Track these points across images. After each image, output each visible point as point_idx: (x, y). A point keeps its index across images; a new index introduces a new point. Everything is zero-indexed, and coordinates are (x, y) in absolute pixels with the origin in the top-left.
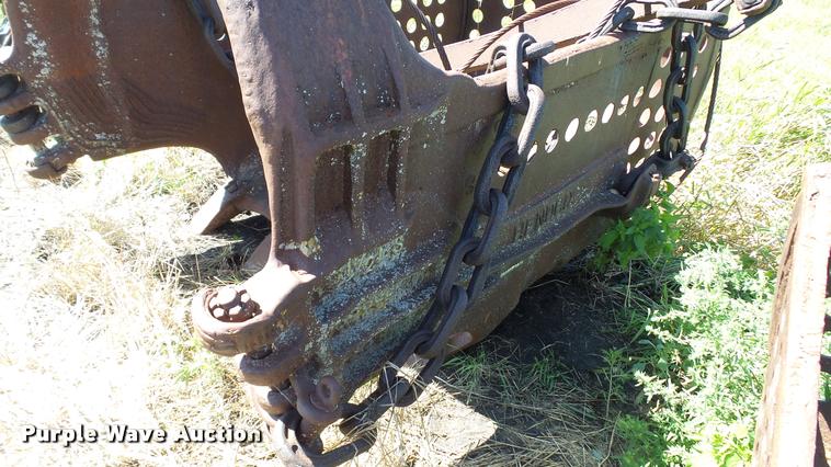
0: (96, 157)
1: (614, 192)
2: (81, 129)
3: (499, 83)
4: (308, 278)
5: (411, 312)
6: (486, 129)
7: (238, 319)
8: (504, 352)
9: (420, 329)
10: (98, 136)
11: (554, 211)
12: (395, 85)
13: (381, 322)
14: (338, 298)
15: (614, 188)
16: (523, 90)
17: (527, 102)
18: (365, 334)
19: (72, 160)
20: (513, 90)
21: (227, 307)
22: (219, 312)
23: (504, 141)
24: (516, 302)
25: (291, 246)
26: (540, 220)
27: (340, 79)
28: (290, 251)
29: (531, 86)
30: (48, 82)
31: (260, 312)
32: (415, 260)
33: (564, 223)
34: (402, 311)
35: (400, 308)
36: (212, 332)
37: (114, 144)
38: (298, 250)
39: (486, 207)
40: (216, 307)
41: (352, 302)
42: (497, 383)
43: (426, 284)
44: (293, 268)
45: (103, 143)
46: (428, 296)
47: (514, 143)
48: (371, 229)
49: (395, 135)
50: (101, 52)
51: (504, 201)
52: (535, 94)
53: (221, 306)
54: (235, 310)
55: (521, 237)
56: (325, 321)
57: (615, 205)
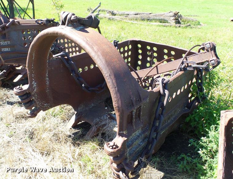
0: (44, 110)
1: (186, 108)
2: (41, 103)
3: (158, 90)
4: (126, 139)
5: (143, 145)
6: (156, 100)
7: (115, 148)
8: (162, 155)
9: (145, 149)
10: (45, 105)
11: (172, 116)
12: (140, 97)
13: (137, 148)
14: (129, 143)
15: (186, 107)
16: (164, 91)
17: (165, 94)
18: (134, 151)
19: (39, 112)
20: (162, 91)
21: (112, 146)
22: (111, 147)
23: (161, 103)
24: (164, 141)
25: (121, 132)
26: (169, 119)
27: (131, 98)
28: (121, 133)
29: (165, 90)
30: (36, 92)
31: (118, 147)
32: (143, 132)
33: (175, 119)
34: (141, 145)
35: (140, 144)
36: (111, 151)
37: (49, 106)
38: (123, 133)
39: (158, 118)
40: (110, 146)
41: (132, 143)
42: (162, 163)
43: (145, 138)
44: (122, 137)
45: (46, 106)
46: (146, 141)
47: (163, 103)
48: (136, 127)
49: (140, 106)
50: (48, 83)
51: (162, 116)
52: (167, 92)
53: (111, 146)
54: (114, 147)
55: (165, 124)
56: (128, 148)
57: (187, 112)
